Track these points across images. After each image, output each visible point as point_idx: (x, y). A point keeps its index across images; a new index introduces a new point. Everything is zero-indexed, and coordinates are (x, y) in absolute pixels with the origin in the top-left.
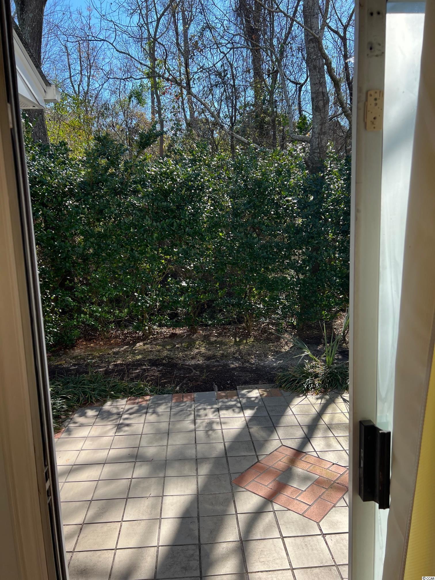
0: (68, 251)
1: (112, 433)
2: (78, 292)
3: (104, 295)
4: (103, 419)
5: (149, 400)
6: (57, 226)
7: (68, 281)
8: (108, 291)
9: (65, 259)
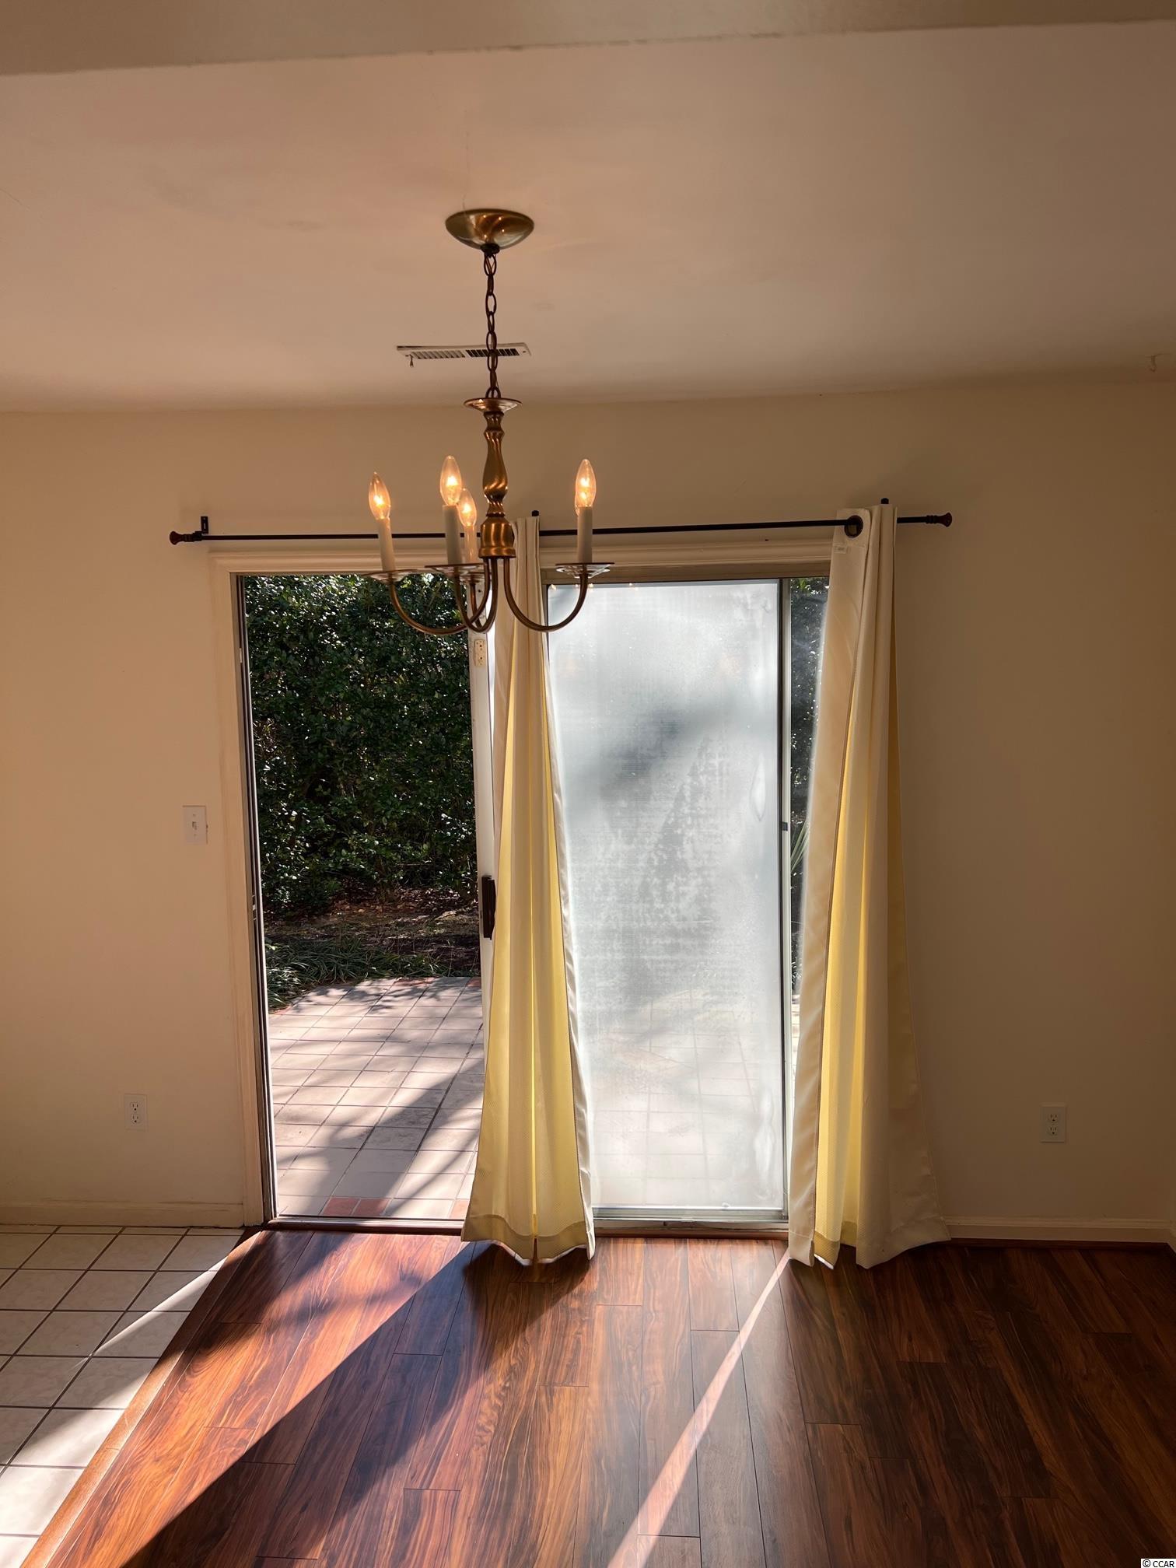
0: (322, 731)
1: (362, 1014)
2: (336, 806)
3: (384, 815)
4: (352, 999)
5: (431, 982)
6: (305, 685)
7: (320, 787)
8: (391, 806)
9: (316, 744)
